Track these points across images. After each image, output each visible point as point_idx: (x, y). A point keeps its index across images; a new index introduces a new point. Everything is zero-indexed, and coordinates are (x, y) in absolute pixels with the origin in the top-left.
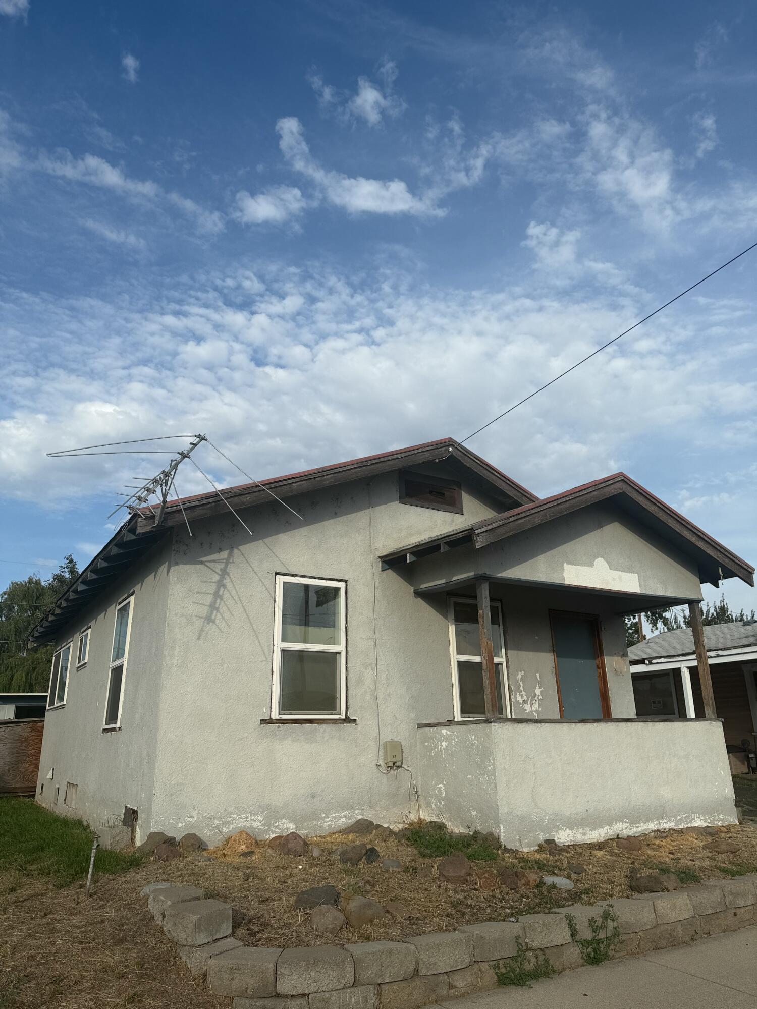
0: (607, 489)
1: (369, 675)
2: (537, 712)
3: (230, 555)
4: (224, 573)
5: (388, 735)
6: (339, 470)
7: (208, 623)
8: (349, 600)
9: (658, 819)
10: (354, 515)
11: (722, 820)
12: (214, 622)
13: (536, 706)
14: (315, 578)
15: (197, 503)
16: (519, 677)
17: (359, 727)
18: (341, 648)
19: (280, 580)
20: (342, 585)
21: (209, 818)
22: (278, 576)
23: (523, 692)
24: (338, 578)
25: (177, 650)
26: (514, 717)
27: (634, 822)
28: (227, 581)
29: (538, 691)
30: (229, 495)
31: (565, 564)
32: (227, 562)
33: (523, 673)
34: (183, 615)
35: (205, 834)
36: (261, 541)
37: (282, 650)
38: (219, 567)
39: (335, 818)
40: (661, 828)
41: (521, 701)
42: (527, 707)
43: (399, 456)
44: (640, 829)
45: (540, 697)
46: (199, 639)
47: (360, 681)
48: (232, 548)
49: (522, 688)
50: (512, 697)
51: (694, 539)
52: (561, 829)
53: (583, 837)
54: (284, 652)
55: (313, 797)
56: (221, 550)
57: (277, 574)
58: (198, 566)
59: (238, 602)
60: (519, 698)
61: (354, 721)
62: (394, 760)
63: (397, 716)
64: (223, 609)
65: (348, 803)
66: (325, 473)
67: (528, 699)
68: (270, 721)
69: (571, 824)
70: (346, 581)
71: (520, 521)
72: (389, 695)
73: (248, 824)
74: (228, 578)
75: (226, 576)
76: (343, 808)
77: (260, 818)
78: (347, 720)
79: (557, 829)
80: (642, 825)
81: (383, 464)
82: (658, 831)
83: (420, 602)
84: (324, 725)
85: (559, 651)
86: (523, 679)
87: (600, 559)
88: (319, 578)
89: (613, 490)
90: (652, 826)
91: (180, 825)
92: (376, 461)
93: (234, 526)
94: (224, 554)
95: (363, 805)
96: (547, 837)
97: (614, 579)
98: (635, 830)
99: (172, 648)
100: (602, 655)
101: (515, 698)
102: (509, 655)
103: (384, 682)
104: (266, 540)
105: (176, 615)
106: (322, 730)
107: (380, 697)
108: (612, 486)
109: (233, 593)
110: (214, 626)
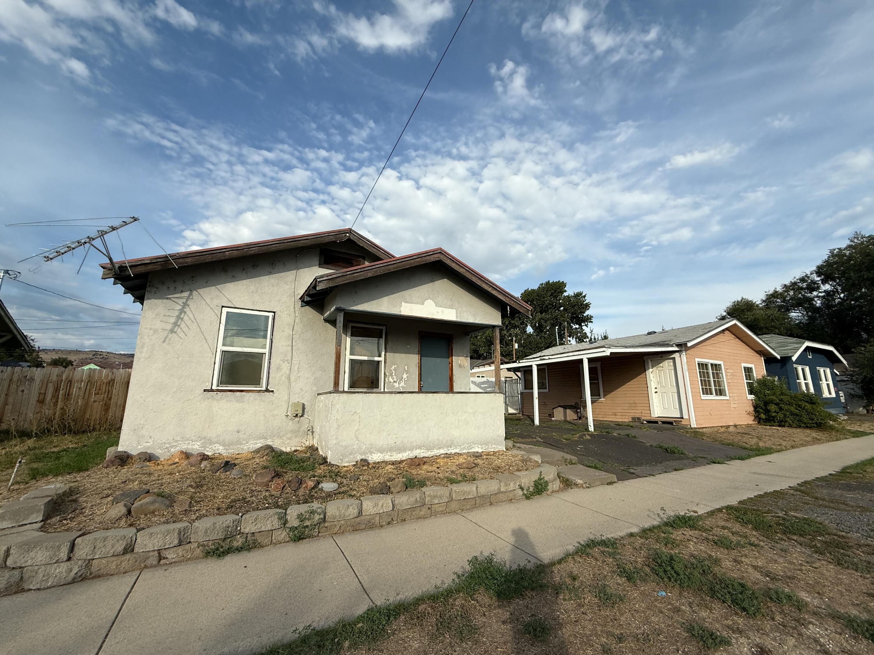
0: (428, 258)
1: (285, 367)
2: (403, 387)
3: (191, 294)
4: (185, 305)
5: (295, 399)
6: (262, 245)
7: (171, 333)
8: (275, 323)
9: (448, 447)
10: (284, 274)
11: (493, 448)
12: (176, 332)
13: (402, 384)
14: (252, 310)
15: (149, 262)
16: (393, 368)
17: (275, 395)
18: (266, 351)
19: (225, 310)
20: (271, 315)
21: (162, 444)
22: (223, 308)
23: (395, 377)
24: (268, 310)
25: (145, 349)
26: (386, 390)
27: (429, 449)
28: (187, 310)
29: (405, 376)
30: (175, 257)
31: (403, 303)
32: (188, 298)
33: (396, 366)
34: (151, 329)
35: (158, 452)
36: (214, 287)
37: (223, 351)
38: (180, 301)
39: (252, 444)
40: (448, 452)
41: (392, 381)
42: (396, 385)
43: (309, 238)
44: (433, 453)
45: (406, 379)
46: (163, 342)
47: (278, 369)
48: (191, 291)
49: (394, 374)
50: (386, 379)
51: (490, 289)
52: (374, 453)
53: (390, 457)
54: (223, 352)
55: (238, 432)
56: (182, 292)
57: (223, 307)
58: (165, 301)
59: (194, 321)
60: (391, 379)
61: (273, 391)
62: (297, 413)
63: (303, 389)
64: (183, 325)
65: (263, 435)
66: (251, 246)
67: (397, 380)
68: (212, 390)
69: (381, 451)
70: (274, 312)
71: (356, 274)
72: (299, 377)
73: (190, 447)
74: (188, 309)
75: (186, 307)
76: (259, 438)
77: (198, 443)
78: (267, 390)
79: (371, 453)
80: (435, 450)
81: (297, 242)
82: (447, 454)
83: (328, 324)
84: (250, 393)
85: (422, 354)
86: (395, 369)
87: (429, 300)
88: (254, 310)
89: (433, 258)
90: (442, 451)
91: (139, 447)
92: (291, 240)
93: (193, 277)
94: (186, 294)
95: (274, 436)
96: (363, 457)
97: (438, 312)
98: (429, 453)
99: (142, 347)
100: (452, 356)
101: (388, 379)
102: (387, 356)
103: (296, 370)
104: (218, 286)
105: (146, 328)
106: (248, 396)
107: (292, 378)
108: (433, 256)
109: (191, 316)
110: (175, 335)
